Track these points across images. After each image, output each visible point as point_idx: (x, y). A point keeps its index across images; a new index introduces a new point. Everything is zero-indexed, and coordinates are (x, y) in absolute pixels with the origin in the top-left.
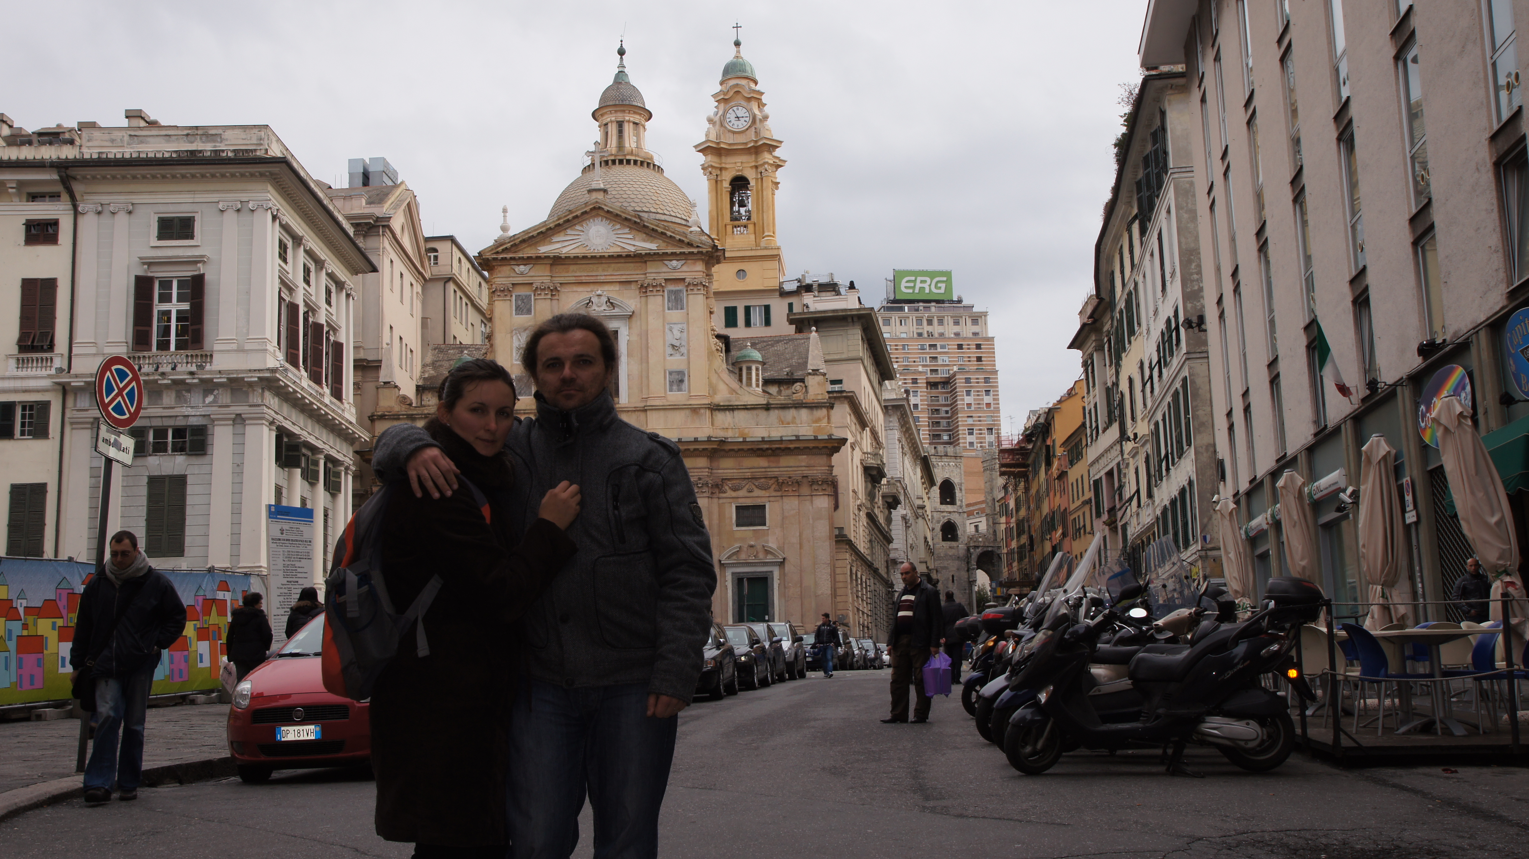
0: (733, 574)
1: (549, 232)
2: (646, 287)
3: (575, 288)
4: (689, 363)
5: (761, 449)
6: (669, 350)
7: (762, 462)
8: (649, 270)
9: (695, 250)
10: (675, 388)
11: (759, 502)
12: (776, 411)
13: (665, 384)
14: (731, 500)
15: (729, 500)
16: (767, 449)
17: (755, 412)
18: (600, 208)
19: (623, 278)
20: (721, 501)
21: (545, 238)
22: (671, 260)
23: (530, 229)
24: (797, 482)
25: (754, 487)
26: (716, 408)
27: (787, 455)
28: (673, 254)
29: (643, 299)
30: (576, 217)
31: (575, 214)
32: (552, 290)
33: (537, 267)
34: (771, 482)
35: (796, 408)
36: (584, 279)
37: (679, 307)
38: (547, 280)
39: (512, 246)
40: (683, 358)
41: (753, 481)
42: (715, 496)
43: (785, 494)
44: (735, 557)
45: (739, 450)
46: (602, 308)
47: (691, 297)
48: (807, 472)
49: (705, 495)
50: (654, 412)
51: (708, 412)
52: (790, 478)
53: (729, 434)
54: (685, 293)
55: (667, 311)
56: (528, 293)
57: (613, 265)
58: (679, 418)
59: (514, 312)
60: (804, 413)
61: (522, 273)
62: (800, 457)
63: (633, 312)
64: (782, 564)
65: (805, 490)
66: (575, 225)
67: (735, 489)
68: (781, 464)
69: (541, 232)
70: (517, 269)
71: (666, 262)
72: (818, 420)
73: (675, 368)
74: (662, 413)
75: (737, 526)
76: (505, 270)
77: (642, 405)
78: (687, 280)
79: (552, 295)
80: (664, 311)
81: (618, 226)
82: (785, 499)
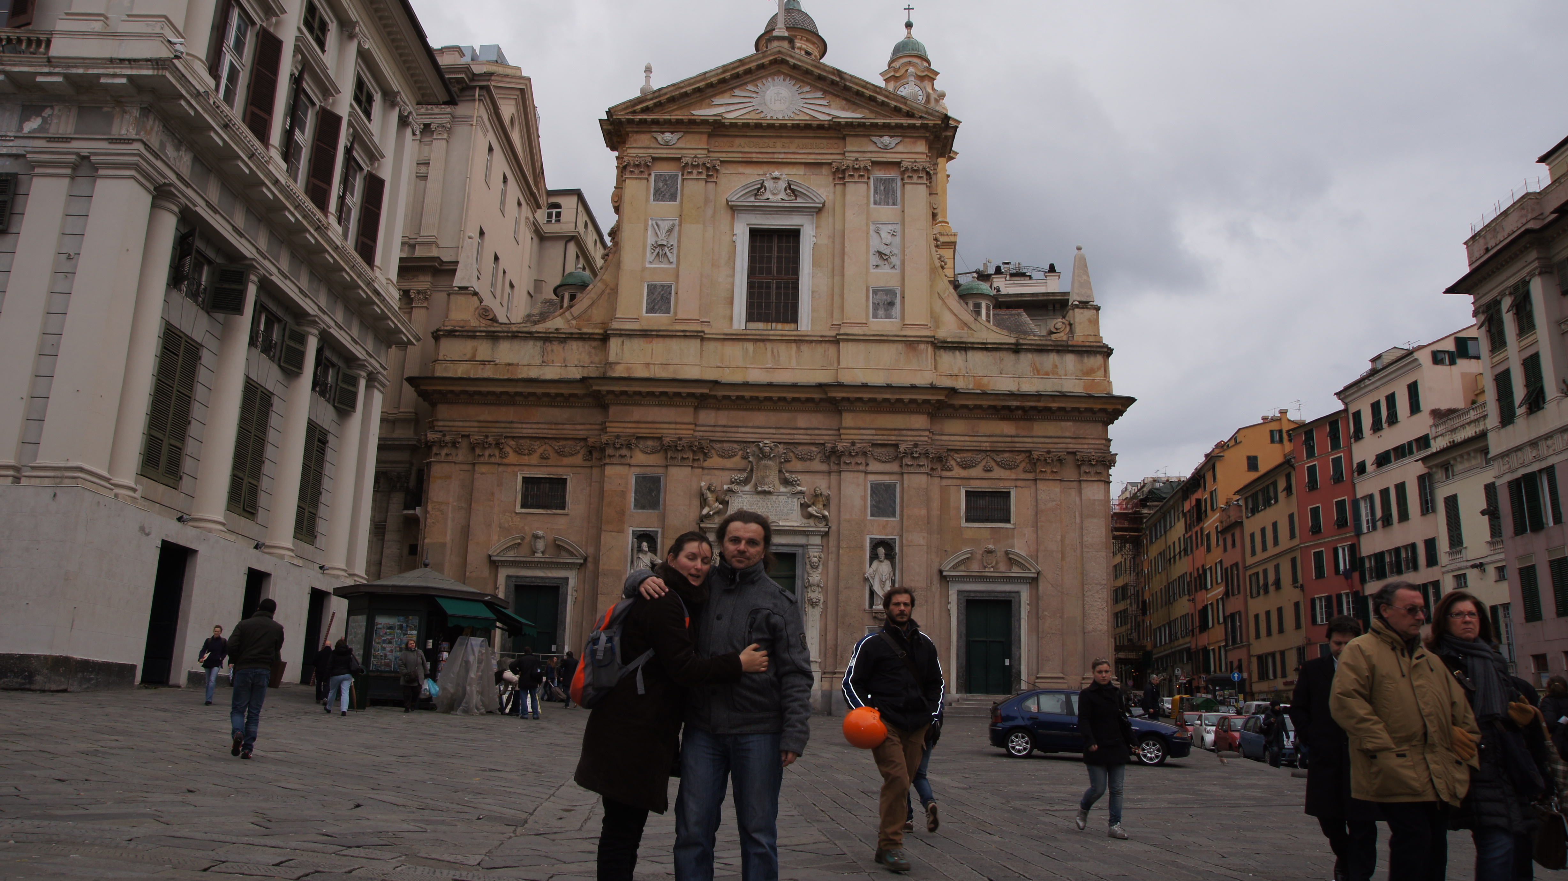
0: (959, 592)
1: (708, 90)
2: (844, 171)
3: (741, 169)
4: (903, 279)
5: (1008, 408)
6: (874, 260)
7: (1007, 428)
8: (849, 148)
9: (918, 122)
10: (881, 312)
11: (1001, 486)
12: (1030, 356)
13: (867, 306)
14: (958, 482)
15: (955, 482)
16: (1018, 408)
17: (998, 355)
18: (784, 62)
19: (811, 159)
20: (945, 482)
21: (703, 100)
22: (881, 136)
23: (682, 82)
24: (1060, 460)
25: (993, 464)
26: (941, 346)
27: (1044, 420)
28: (886, 127)
29: (839, 188)
30: (749, 72)
31: (747, 67)
32: (708, 169)
33: (689, 137)
34: (1020, 458)
35: (1058, 352)
36: (755, 157)
37: (891, 201)
38: (701, 153)
39: (655, 105)
40: (894, 271)
41: (994, 455)
42: (935, 473)
43: (1041, 476)
44: (963, 568)
45: (977, 407)
46: (780, 197)
47: (908, 187)
48: (1072, 447)
49: (922, 470)
50: (850, 344)
51: (930, 349)
52: (1049, 452)
53: (960, 384)
54: (899, 183)
55: (872, 206)
56: (674, 172)
57: (797, 141)
58: (887, 354)
59: (652, 197)
60: (1070, 360)
61: (667, 145)
62: (1063, 424)
63: (824, 204)
64: (1034, 581)
65: (1070, 473)
66: (746, 84)
67: (965, 466)
68: (1035, 433)
69: (698, 90)
70: (660, 137)
71: (874, 139)
72: (1091, 371)
73: (882, 284)
74: (862, 346)
75: (967, 520)
76: (644, 140)
77: (833, 333)
78: (903, 164)
79: (708, 176)
80: (868, 204)
81: (807, 89)
82: (1040, 485)
